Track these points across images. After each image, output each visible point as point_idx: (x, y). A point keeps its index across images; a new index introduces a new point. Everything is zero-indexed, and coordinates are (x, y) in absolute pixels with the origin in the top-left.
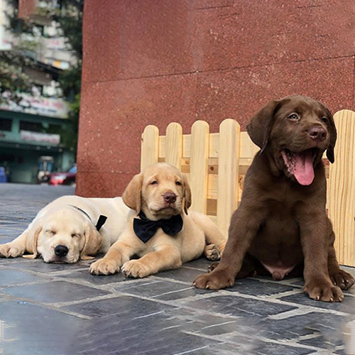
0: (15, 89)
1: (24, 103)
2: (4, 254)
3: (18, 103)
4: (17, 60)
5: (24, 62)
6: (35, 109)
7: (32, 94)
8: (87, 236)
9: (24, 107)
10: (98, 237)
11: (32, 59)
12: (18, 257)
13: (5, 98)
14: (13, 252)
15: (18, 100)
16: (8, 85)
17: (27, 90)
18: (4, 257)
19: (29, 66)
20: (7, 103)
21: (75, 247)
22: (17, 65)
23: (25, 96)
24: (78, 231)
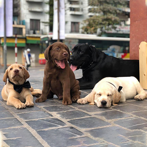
0: (114, 24)
1: (117, 29)
2: (80, 103)
3: (115, 30)
4: (114, 12)
5: (117, 12)
6: (122, 31)
7: (121, 25)
8: (114, 95)
9: (117, 31)
10: (119, 95)
11: (120, 11)
12: (86, 104)
13: (110, 28)
14: (84, 102)
15: (115, 28)
16: (111, 22)
17: (119, 24)
18: (81, 104)
19: (119, 14)
20: (111, 30)
21: (109, 101)
22: (114, 14)
23: (118, 26)
24: (110, 93)
